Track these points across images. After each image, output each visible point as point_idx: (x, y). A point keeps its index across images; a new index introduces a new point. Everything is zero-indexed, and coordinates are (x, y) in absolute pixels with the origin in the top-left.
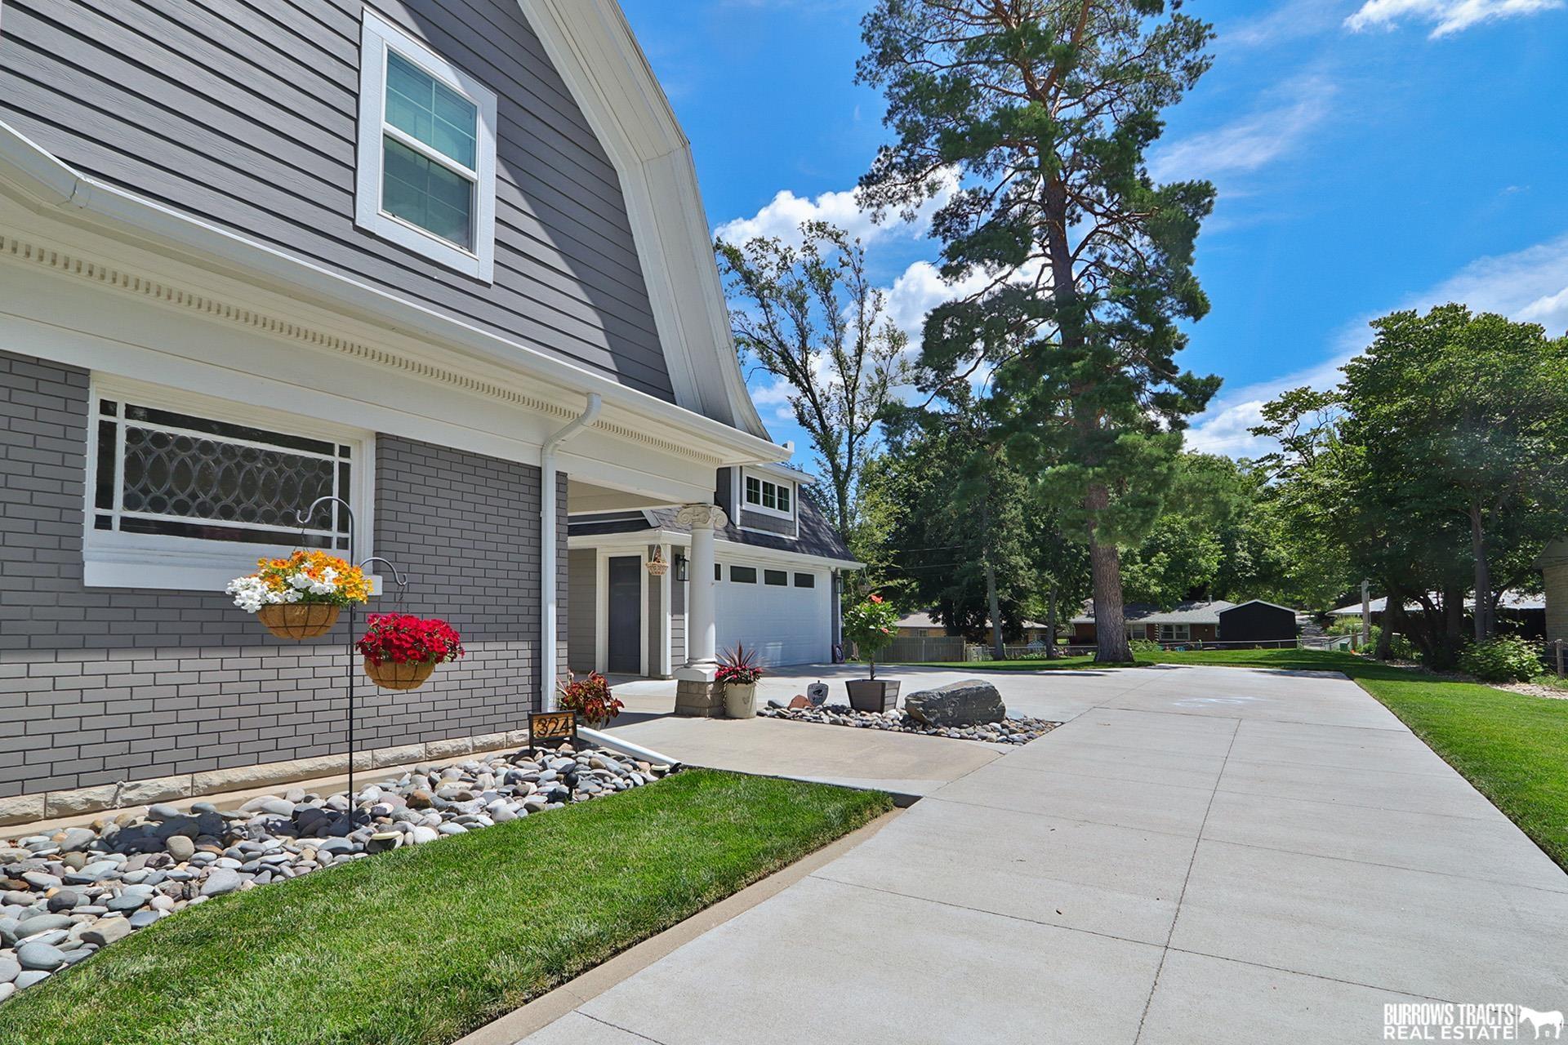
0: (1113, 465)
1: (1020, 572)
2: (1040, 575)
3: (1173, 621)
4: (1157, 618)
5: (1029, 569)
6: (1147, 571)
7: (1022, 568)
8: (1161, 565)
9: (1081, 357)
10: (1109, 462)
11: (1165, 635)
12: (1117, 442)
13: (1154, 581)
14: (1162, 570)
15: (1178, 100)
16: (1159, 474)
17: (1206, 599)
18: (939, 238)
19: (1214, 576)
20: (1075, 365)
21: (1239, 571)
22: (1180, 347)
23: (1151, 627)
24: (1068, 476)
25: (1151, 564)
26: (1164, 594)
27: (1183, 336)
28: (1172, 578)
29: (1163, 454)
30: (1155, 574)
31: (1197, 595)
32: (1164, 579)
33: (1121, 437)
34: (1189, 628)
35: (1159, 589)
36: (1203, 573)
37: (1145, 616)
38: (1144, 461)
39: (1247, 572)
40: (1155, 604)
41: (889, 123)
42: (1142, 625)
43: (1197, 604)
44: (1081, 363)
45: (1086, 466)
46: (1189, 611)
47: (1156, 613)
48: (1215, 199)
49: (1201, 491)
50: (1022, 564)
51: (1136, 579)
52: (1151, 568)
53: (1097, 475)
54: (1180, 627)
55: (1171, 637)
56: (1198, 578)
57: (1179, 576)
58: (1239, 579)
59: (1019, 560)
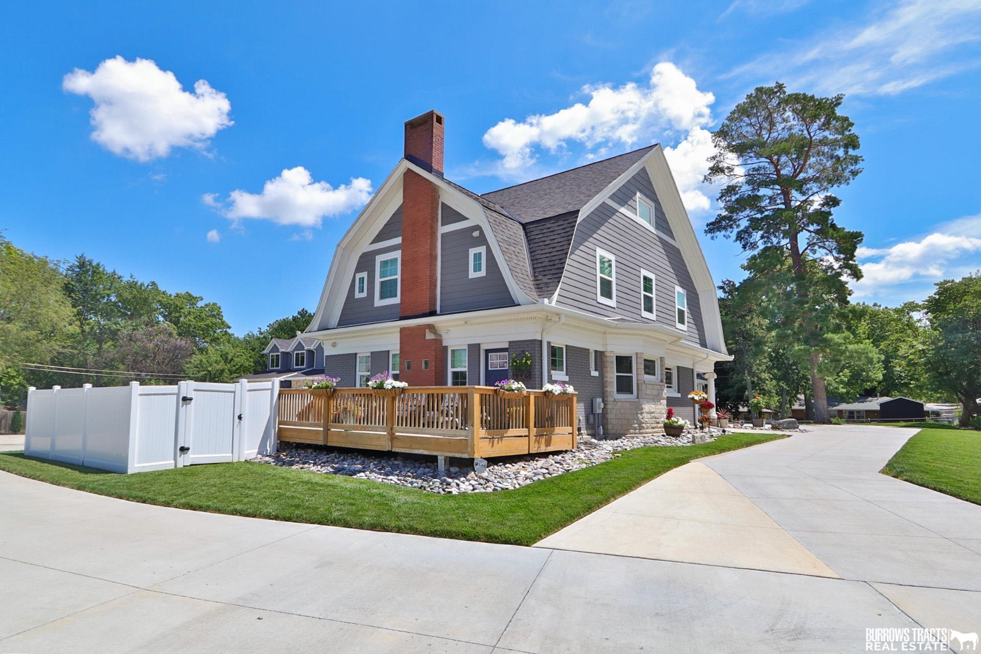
0: (822, 346)
1: (767, 382)
2: (778, 384)
3: (854, 408)
4: (844, 407)
5: (771, 380)
6: (837, 380)
7: (767, 380)
8: (845, 377)
9: (807, 303)
10: (821, 345)
11: (850, 417)
12: (824, 337)
13: (841, 386)
14: (846, 379)
15: (848, 184)
16: (842, 349)
17: (876, 396)
18: (738, 242)
19: (880, 383)
20: (806, 306)
21: (897, 379)
22: (850, 295)
23: (840, 412)
24: (805, 350)
25: (840, 377)
26: (848, 393)
27: (851, 291)
28: (852, 384)
29: (843, 342)
30: (842, 382)
31: (870, 393)
32: (848, 384)
33: (825, 335)
34: (865, 413)
35: (844, 390)
36: (871, 381)
37: (836, 406)
38: (835, 344)
39: (902, 380)
40: (842, 399)
41: (719, 201)
42: (835, 410)
43: (870, 399)
44: (808, 305)
45: (812, 347)
46: (865, 403)
47: (844, 404)
48: (864, 238)
49: (860, 353)
50: (767, 378)
51: (830, 385)
52: (840, 378)
53: (816, 350)
54: (859, 412)
55: (853, 418)
56: (869, 383)
57: (857, 382)
58: (896, 384)
59: (765, 375)
